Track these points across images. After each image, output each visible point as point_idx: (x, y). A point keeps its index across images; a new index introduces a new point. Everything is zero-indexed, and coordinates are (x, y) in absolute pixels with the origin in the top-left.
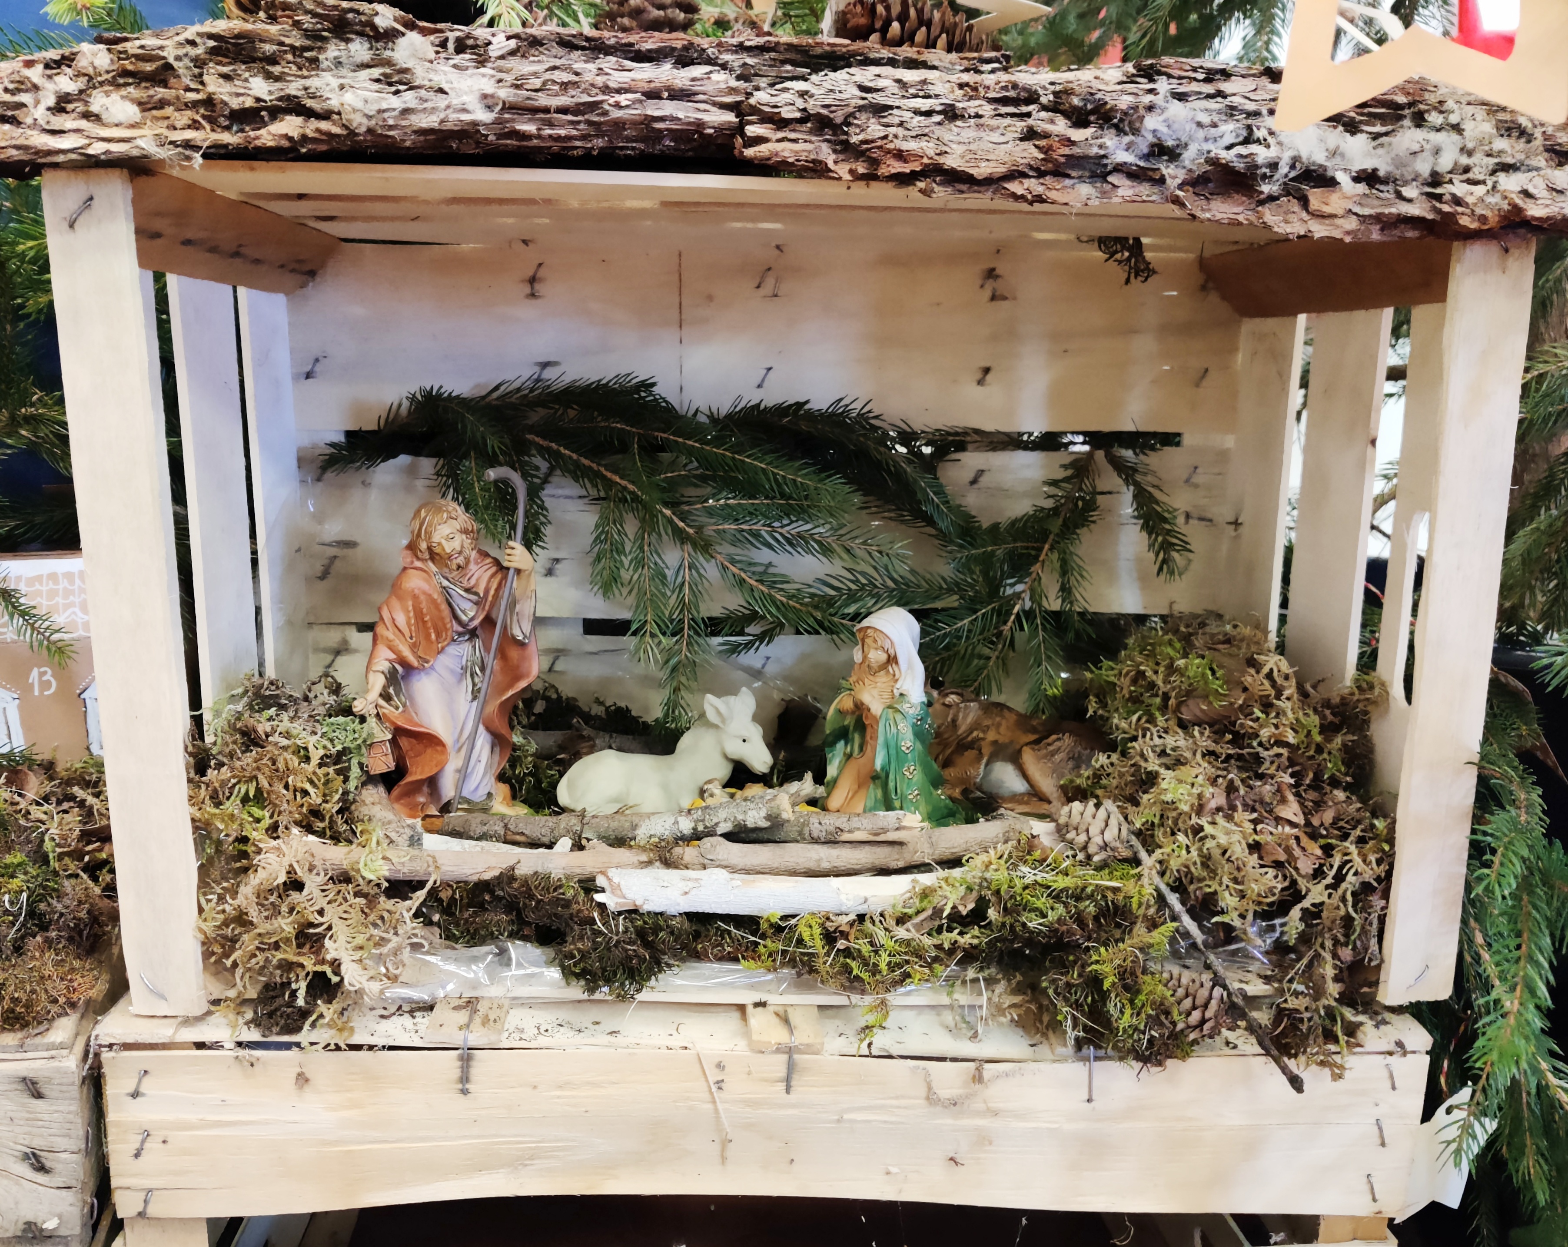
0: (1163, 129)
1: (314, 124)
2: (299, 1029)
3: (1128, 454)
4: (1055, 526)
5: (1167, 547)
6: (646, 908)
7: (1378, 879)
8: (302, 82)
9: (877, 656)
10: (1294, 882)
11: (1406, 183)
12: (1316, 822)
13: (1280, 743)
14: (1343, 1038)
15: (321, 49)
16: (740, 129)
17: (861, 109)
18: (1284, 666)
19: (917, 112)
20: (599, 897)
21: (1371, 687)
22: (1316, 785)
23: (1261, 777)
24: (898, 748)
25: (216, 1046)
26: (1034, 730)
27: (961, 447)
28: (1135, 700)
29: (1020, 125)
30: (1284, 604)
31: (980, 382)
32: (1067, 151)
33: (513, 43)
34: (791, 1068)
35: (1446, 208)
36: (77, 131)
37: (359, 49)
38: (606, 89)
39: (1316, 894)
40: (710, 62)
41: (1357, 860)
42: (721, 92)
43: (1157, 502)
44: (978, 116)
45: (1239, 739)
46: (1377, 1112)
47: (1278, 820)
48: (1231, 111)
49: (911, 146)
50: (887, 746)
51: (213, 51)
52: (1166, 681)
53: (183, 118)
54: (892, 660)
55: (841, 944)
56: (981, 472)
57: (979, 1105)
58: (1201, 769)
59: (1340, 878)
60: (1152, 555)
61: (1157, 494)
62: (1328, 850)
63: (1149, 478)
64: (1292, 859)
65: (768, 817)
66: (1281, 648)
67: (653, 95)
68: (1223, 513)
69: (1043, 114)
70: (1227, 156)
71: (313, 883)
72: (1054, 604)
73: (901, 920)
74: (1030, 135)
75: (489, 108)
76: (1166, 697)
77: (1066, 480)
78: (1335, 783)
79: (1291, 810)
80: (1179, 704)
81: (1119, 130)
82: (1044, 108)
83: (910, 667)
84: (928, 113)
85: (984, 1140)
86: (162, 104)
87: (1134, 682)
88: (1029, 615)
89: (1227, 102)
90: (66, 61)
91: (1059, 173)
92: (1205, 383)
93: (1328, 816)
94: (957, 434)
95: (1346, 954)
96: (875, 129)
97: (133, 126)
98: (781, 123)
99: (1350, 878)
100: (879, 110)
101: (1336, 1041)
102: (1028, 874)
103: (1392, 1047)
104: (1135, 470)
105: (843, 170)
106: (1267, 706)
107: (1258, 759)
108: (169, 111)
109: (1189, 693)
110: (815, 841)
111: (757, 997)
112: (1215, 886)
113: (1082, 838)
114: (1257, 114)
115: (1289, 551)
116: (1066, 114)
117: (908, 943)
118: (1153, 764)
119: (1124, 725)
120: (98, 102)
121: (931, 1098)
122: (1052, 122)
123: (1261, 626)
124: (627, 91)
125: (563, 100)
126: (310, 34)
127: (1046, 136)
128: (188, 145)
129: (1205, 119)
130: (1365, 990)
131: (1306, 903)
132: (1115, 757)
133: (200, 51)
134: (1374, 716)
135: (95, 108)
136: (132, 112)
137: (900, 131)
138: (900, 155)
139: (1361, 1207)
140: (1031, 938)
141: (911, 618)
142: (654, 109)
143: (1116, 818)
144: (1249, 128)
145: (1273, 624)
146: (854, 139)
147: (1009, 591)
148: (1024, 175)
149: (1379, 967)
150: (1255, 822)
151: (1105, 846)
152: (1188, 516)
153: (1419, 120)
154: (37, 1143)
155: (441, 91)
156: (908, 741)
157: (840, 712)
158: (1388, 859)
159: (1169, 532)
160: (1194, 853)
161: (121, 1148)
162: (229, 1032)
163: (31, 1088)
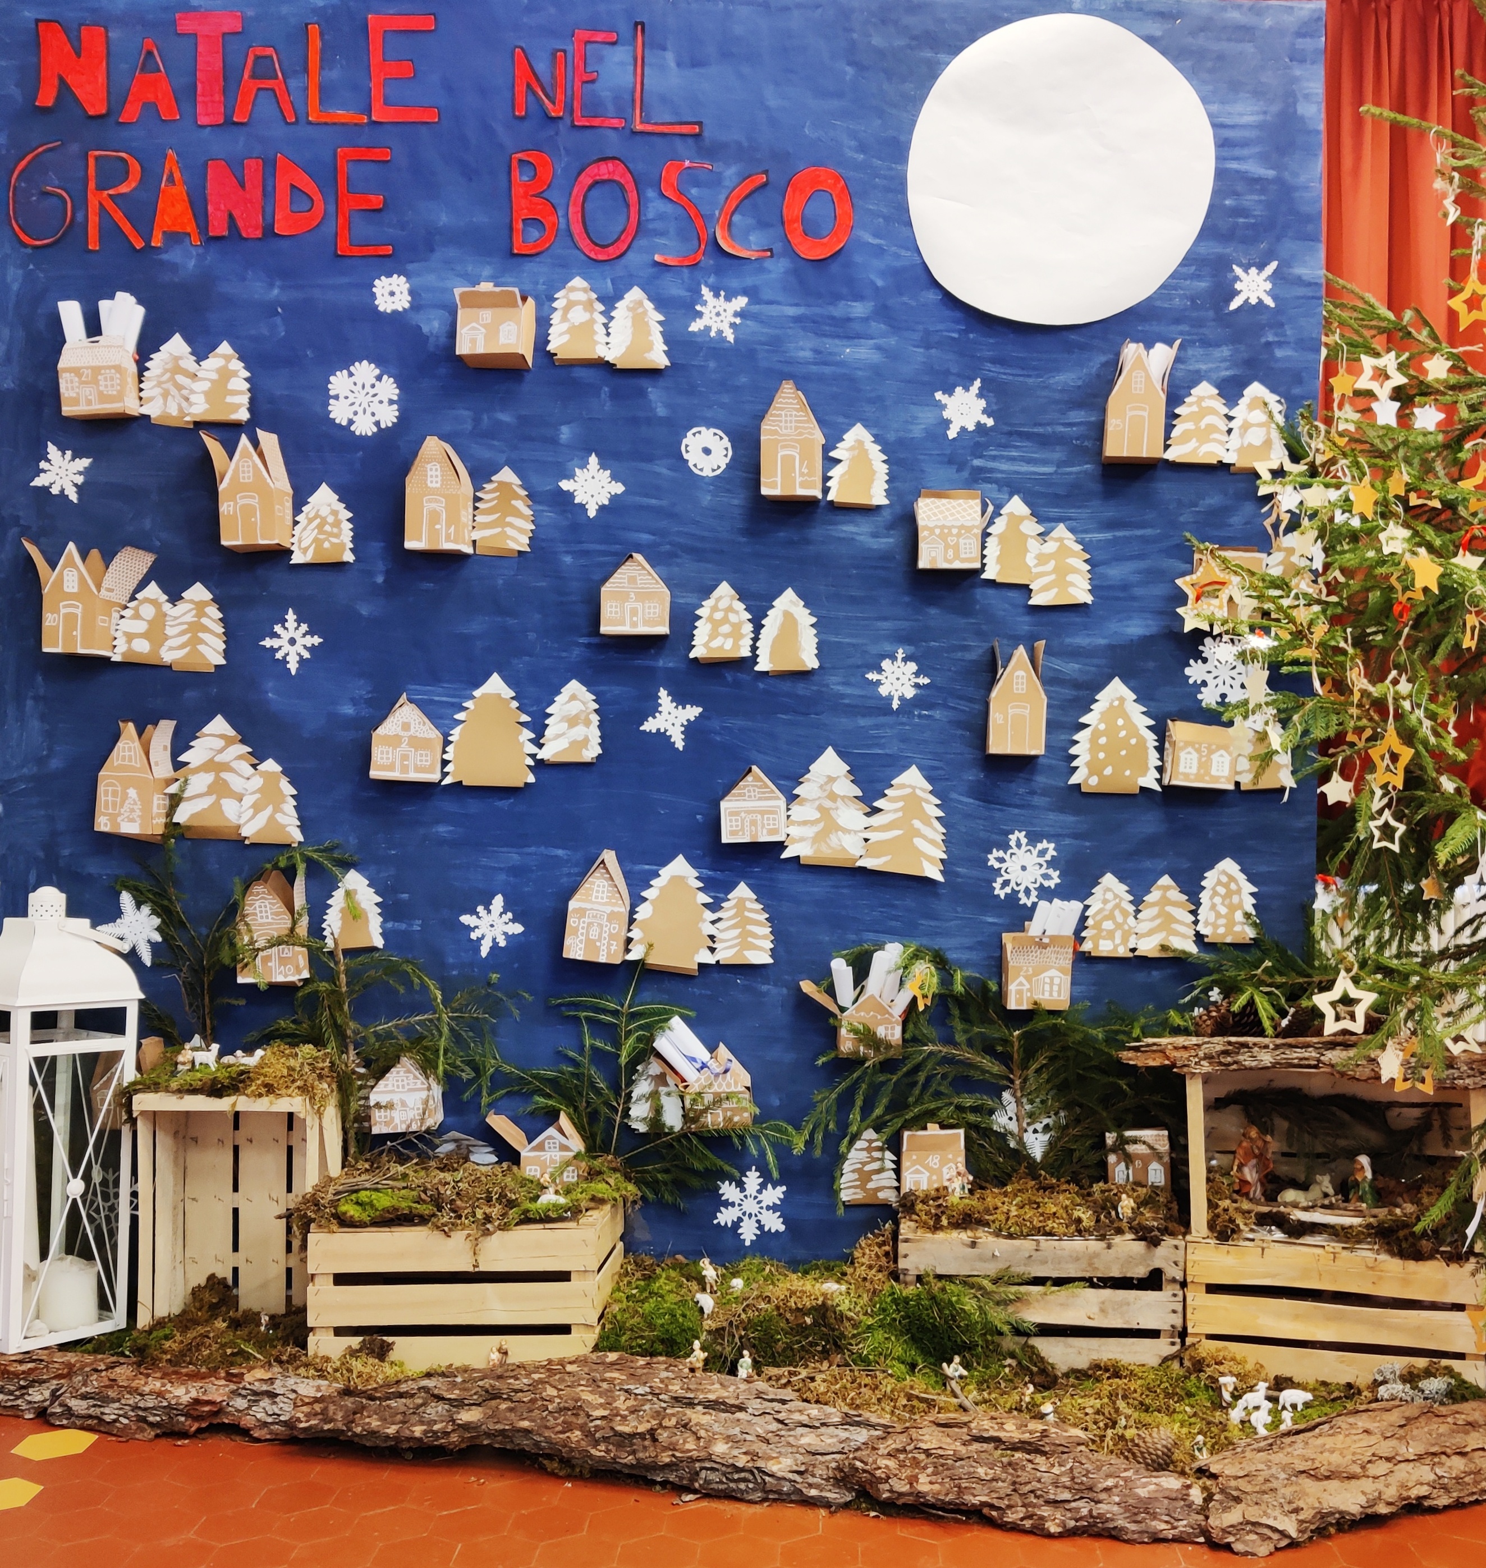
2: (1228, 1241)
3: (1444, 1110)
4: (1417, 1131)
6: (1302, 1220)
8: (1236, 1058)
9: (1360, 1166)
15: (1239, 1051)
16: (1318, 1065)
20: (1291, 1217)
25: (1210, 1243)
34: (1335, 1257)
36: (1199, 1069)
37: (1246, 1050)
38: (1292, 1059)
40: (1313, 1046)
42: (1315, 1058)
43: (1448, 1124)
53: (1216, 1065)
54: (1363, 1168)
55: (1345, 1231)
56: (1400, 1113)
57: (1377, 1269)
63: (1448, 1117)
67: (1302, 1059)
71: (1230, 1209)
73: (1360, 1226)
75: (1271, 1063)
77: (1422, 1118)
83: (1368, 1170)
85: (1380, 1278)
86: (1212, 1063)
90: (1197, 1055)
97: (1208, 1067)
98: (1325, 1064)
104: (1444, 1115)
110: (1341, 1209)
111: (1325, 1244)
121: (1368, 1267)
124: (1296, 1059)
125: (1284, 1061)
128: (1217, 1070)
136: (1208, 1065)
139: (1475, 1302)
142: (1302, 1062)
152: (1451, 1127)
154: (1176, 1259)
155: (1262, 1060)
161: (1189, 1265)
162: (1213, 1241)
163: (1176, 1247)
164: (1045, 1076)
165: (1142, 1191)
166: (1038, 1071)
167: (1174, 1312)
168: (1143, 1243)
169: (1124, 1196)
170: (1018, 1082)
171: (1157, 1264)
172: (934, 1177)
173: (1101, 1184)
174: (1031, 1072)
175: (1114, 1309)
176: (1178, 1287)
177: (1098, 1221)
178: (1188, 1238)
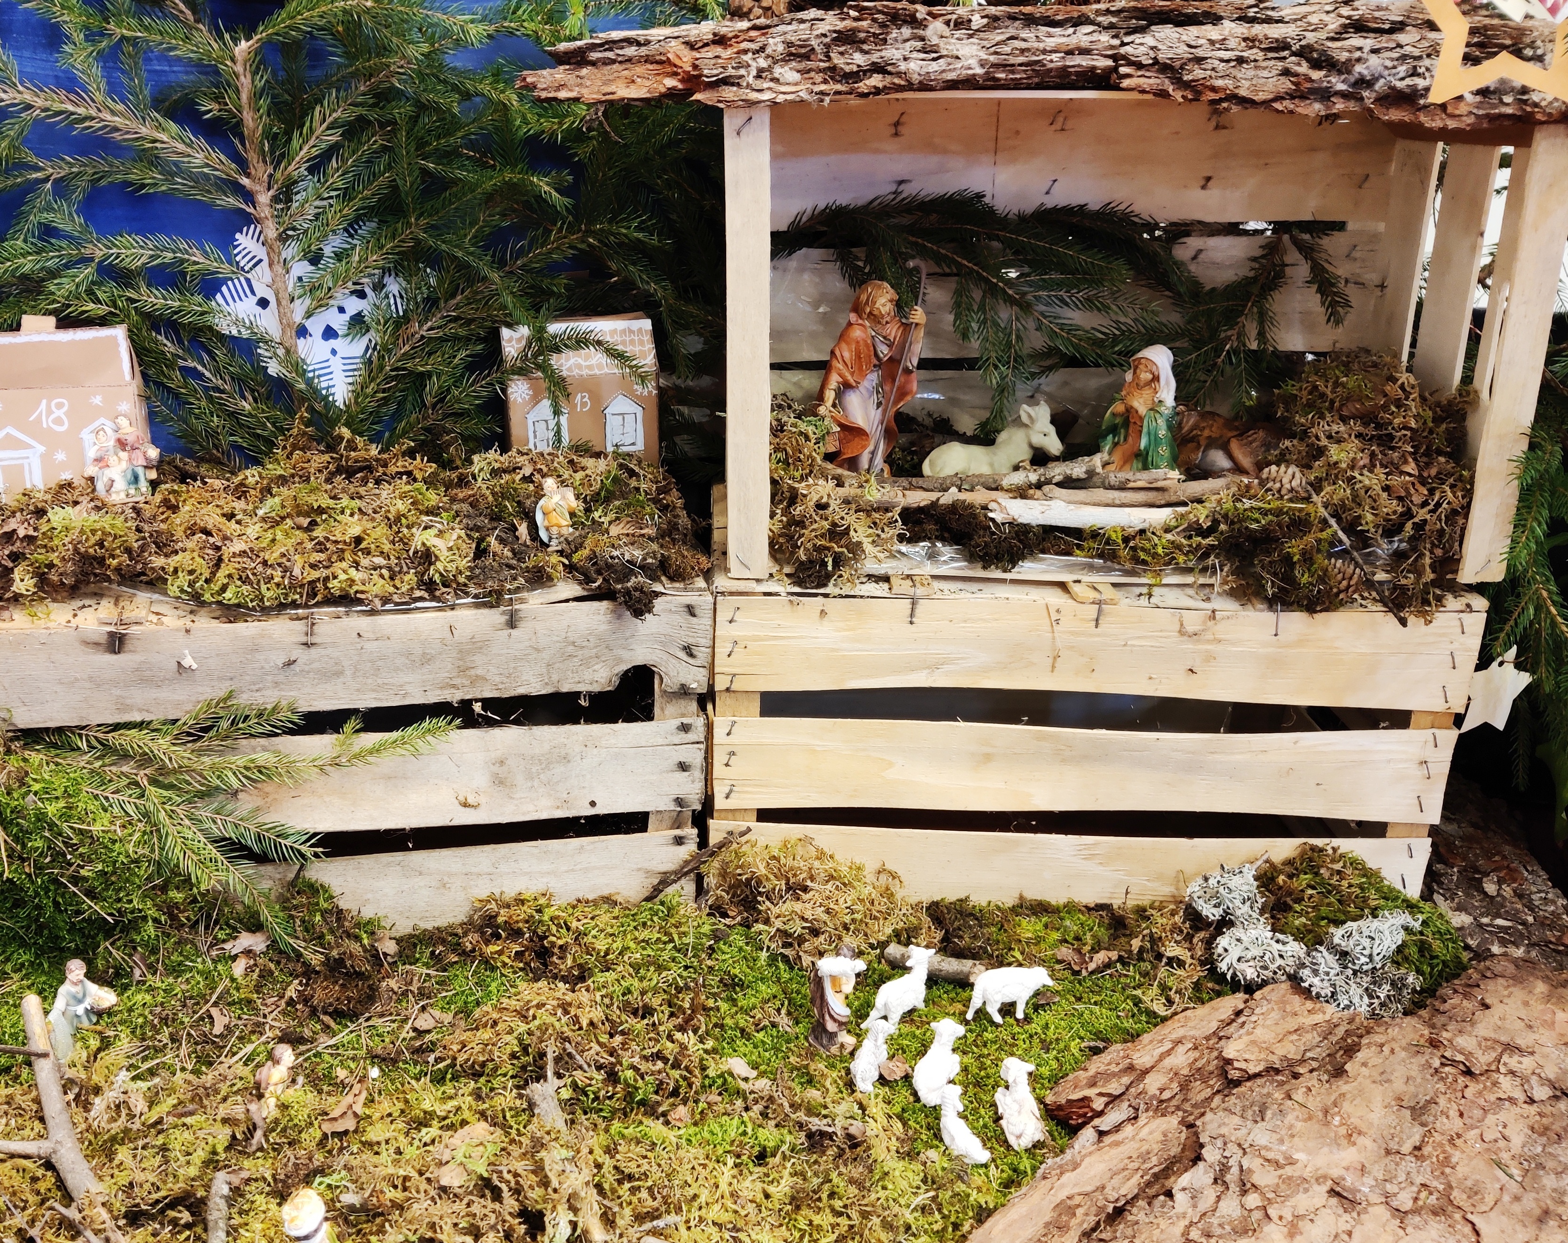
0: (1365, 72)
1: (888, 78)
2: (825, 585)
3: (1306, 237)
4: (1255, 290)
5: (1333, 304)
6: (1020, 520)
7: (1462, 507)
8: (879, 54)
9: (1145, 376)
10: (1409, 509)
11: (1506, 94)
12: (1425, 474)
13: (1405, 428)
14: (1433, 603)
15: (887, 33)
16: (1115, 69)
17: (1190, 60)
18: (1412, 380)
19: (1222, 60)
20: (991, 515)
21: (1468, 393)
22: (1427, 454)
23: (1393, 449)
24: (1156, 435)
25: (777, 594)
26: (1236, 428)
27: (1188, 234)
28: (1310, 406)
29: (1280, 65)
30: (1413, 345)
31: (1204, 187)
32: (1308, 85)
33: (985, 21)
34: (1100, 611)
35: (1529, 109)
36: (769, 89)
37: (906, 31)
38: (1044, 52)
39: (1422, 514)
40: (1093, 23)
41: (1450, 494)
42: (1106, 49)
43: (1327, 272)
44: (1255, 61)
45: (1379, 426)
46: (1452, 647)
47: (1402, 473)
48: (1403, 58)
49: (1219, 83)
50: (1149, 434)
51: (834, 39)
52: (1333, 392)
53: (819, 78)
54: (1156, 378)
55: (1131, 544)
56: (1200, 251)
57: (1208, 636)
58: (1354, 444)
59: (1438, 505)
60: (1323, 310)
61: (1326, 265)
62: (1432, 492)
63: (1323, 255)
64: (1409, 494)
65: (1087, 472)
66: (1409, 370)
67: (1070, 52)
68: (1372, 278)
69: (1293, 58)
70: (1400, 85)
71: (834, 505)
72: (1254, 346)
73: (1167, 530)
74: (1286, 72)
75: (982, 66)
76: (1332, 402)
77: (1263, 257)
78: (1440, 453)
79: (1411, 467)
80: (1342, 405)
81: (1340, 72)
82: (1294, 54)
83: (1167, 383)
84: (1228, 61)
85: (1210, 658)
86: (809, 71)
87: (1310, 393)
88: (1236, 352)
89: (1402, 51)
90: (762, 49)
91: (1303, 97)
92: (1366, 185)
93: (1433, 472)
94: (1186, 225)
95: (1439, 552)
96: (1198, 73)
97: (796, 84)
98: (1139, 66)
99: (1445, 505)
100: (1199, 60)
101: (1430, 605)
102: (1247, 503)
103: (1463, 608)
104: (1312, 249)
105: (1178, 96)
106: (1399, 404)
107: (1391, 437)
108: (812, 74)
109: (1348, 399)
110: (1111, 488)
111: (1076, 577)
112: (1360, 512)
113: (1278, 485)
114: (1420, 58)
115: (1420, 305)
116: (1308, 60)
117: (1173, 542)
118: (1324, 442)
119: (1303, 420)
120: (778, 71)
121: (1182, 632)
122: (1299, 64)
123: (1397, 355)
124: (1055, 52)
125: (1021, 59)
126: (883, 25)
127: (1297, 75)
128: (822, 93)
129: (1389, 64)
130: (1449, 576)
131: (1416, 520)
132: (1295, 442)
133: (828, 40)
134: (1469, 410)
135: (776, 75)
136: (796, 77)
137: (1213, 74)
138: (1214, 89)
139: (1439, 706)
140: (1251, 536)
141: (1169, 352)
142: (1071, 61)
143: (1298, 475)
144: (1415, 67)
145: (1405, 357)
146: (1185, 78)
147: (1223, 335)
148: (1283, 98)
149: (1459, 561)
150: (1387, 474)
151: (1292, 490)
152: (1347, 281)
153: (1518, 53)
154: (691, 641)
155: (957, 58)
156: (1163, 432)
157: (1114, 415)
158: (1469, 494)
159: (1335, 294)
160: (1348, 491)
161: (721, 651)
162: (783, 587)
163: (691, 610)
164: (336, 179)
165: (597, 468)
166: (317, 166)
167: (683, 767)
168: (604, 606)
169: (550, 483)
170: (264, 198)
171: (640, 656)
172: (60, 456)
173: (492, 455)
174: (297, 167)
175: (530, 777)
176: (694, 706)
177: (481, 552)
178: (721, 582)
